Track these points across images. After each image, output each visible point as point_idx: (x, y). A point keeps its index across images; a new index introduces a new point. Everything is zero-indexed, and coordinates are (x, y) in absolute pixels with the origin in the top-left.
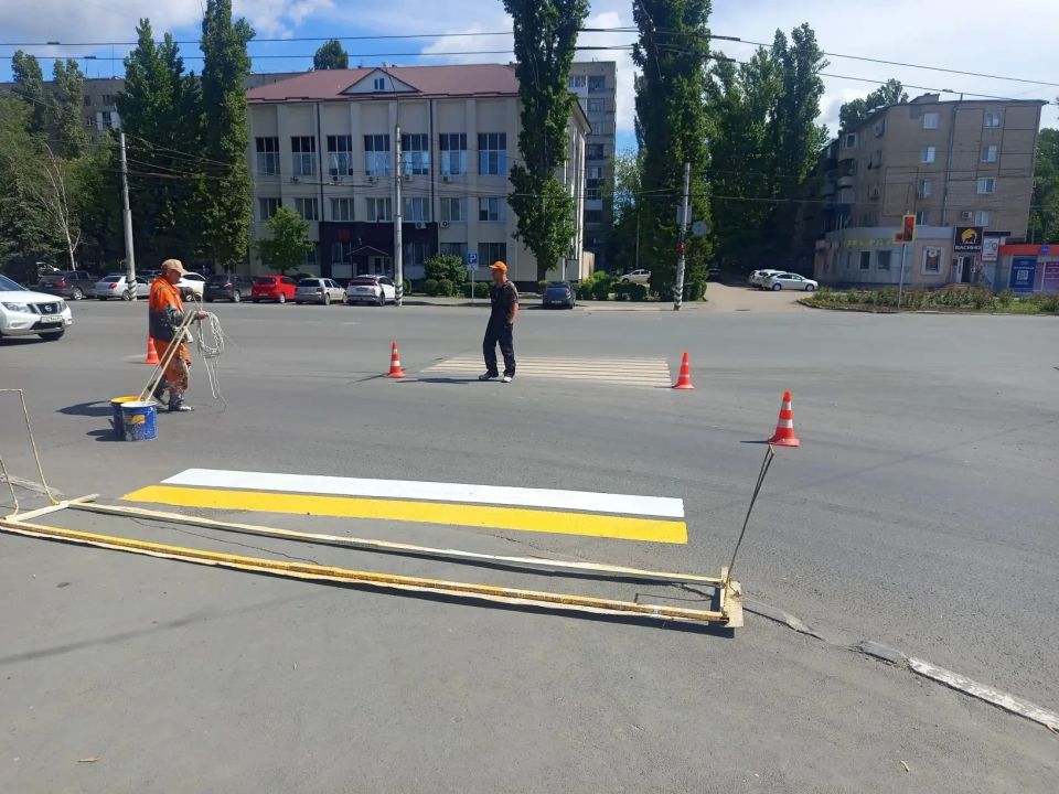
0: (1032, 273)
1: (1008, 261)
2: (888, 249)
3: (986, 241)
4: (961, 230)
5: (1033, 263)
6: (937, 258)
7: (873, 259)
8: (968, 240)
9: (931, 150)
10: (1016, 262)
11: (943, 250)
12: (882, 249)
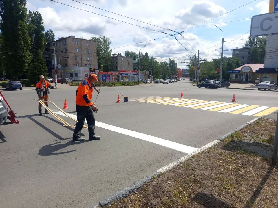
0: (105, 78)
1: (100, 75)
2: (77, 72)
3: (96, 71)
4: (91, 68)
5: (105, 76)
6: (87, 74)
7: (74, 75)
8: (93, 70)
9: (77, 49)
10: (102, 76)
11: (88, 73)
12: (76, 72)
